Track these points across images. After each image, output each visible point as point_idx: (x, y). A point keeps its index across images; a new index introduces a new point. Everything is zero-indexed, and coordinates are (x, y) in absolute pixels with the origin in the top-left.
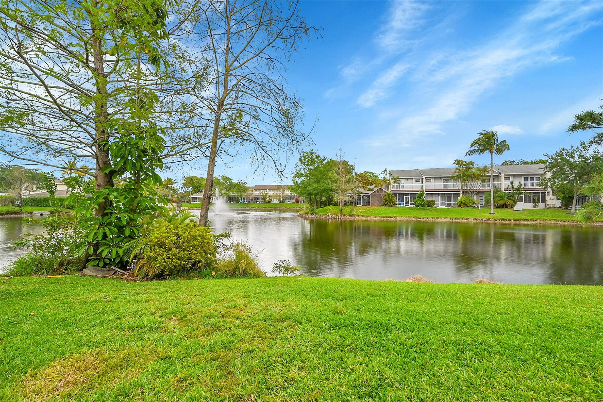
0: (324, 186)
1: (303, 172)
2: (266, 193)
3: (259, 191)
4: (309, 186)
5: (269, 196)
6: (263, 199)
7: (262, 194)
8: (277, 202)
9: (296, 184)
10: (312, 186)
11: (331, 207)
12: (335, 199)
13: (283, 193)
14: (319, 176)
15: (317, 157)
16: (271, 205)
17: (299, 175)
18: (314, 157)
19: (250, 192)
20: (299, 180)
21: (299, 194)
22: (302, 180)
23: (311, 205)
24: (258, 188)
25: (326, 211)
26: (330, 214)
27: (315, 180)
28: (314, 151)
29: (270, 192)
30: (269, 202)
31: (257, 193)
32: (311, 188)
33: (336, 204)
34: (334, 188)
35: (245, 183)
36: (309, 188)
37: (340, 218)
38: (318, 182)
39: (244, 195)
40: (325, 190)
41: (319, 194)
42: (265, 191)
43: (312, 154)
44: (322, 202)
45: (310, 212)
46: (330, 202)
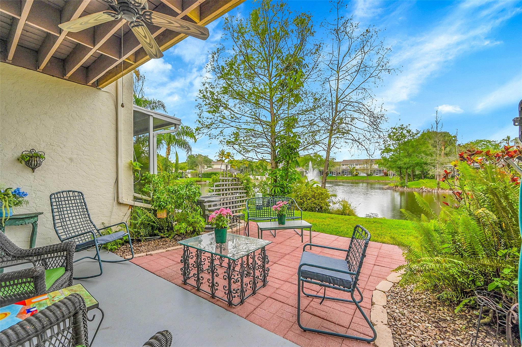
0: (418, 160)
1: (392, 147)
2: (353, 167)
3: (347, 165)
4: (399, 161)
5: (356, 170)
6: (351, 172)
7: (350, 168)
8: (365, 175)
9: (385, 159)
10: (403, 161)
11: (425, 181)
12: (431, 173)
13: (371, 167)
14: (411, 150)
15: (409, 132)
16: (358, 178)
17: (387, 150)
18: (405, 132)
19: (338, 167)
20: (387, 156)
21: (388, 168)
22: (391, 155)
23: (402, 178)
24: (345, 162)
25: (419, 184)
26: (423, 187)
27: (406, 154)
28: (404, 126)
29: (357, 166)
30: (357, 175)
31: (344, 167)
32: (402, 162)
33: (433, 177)
34: (429, 161)
35: (333, 159)
36: (399, 163)
37: (437, 192)
38: (409, 155)
39: (333, 169)
40: (417, 164)
41: (411, 168)
42: (353, 165)
43: (402, 129)
44: (415, 176)
45: (400, 185)
46: (424, 175)
